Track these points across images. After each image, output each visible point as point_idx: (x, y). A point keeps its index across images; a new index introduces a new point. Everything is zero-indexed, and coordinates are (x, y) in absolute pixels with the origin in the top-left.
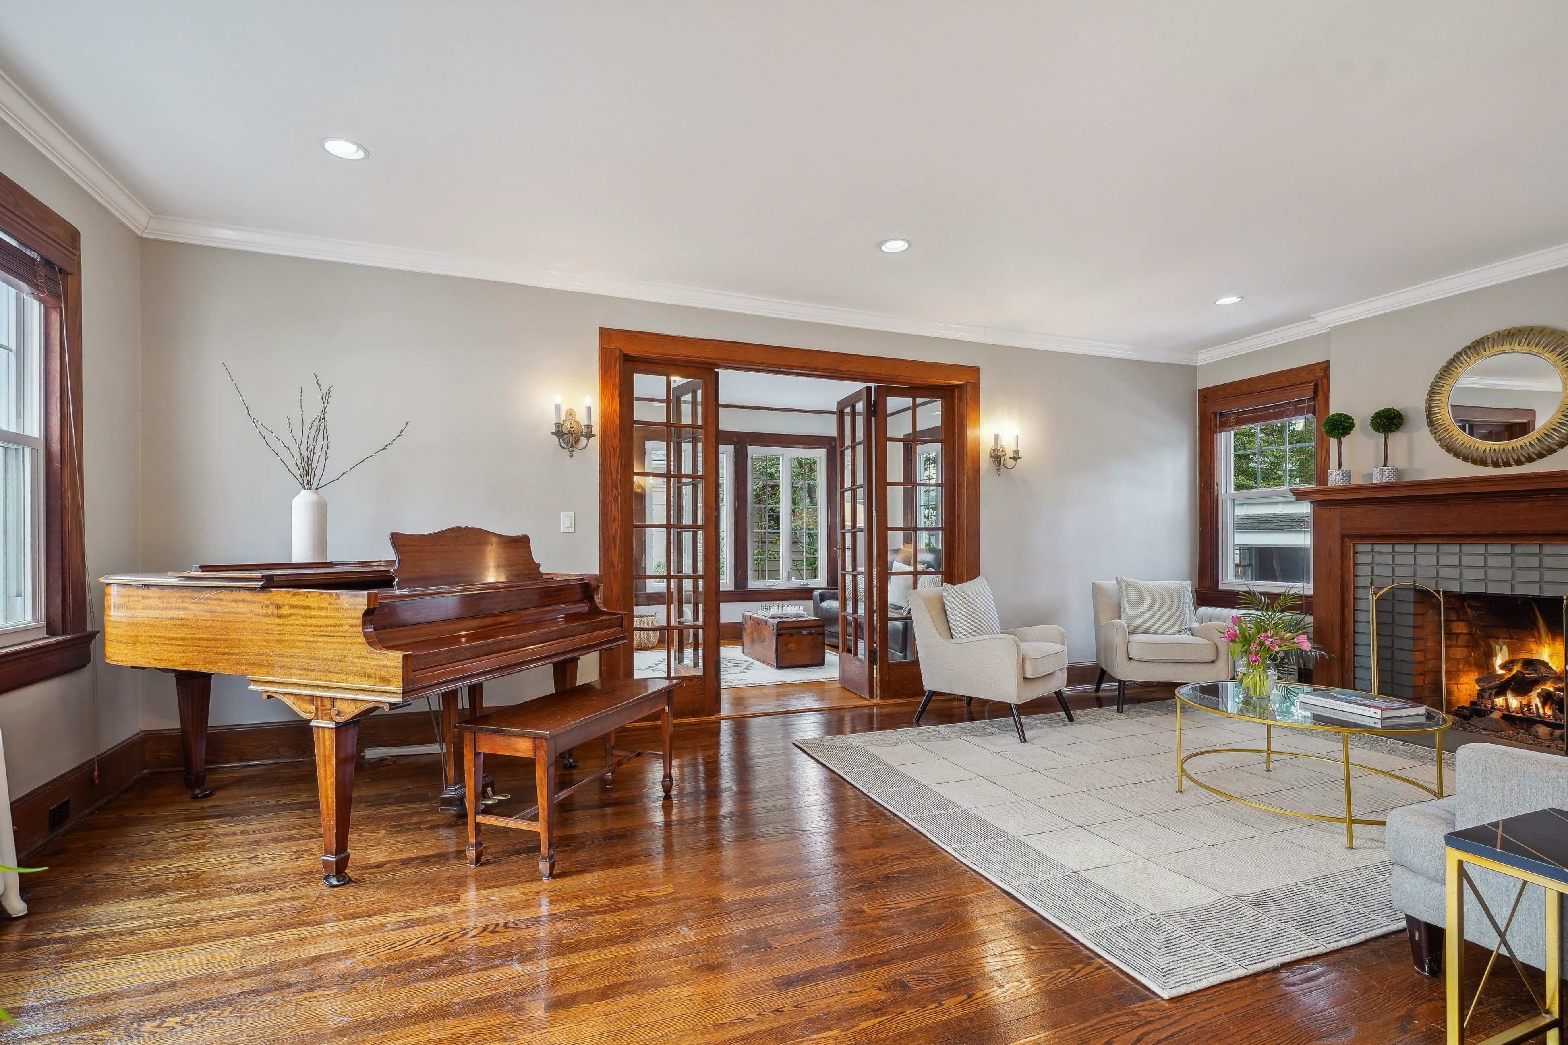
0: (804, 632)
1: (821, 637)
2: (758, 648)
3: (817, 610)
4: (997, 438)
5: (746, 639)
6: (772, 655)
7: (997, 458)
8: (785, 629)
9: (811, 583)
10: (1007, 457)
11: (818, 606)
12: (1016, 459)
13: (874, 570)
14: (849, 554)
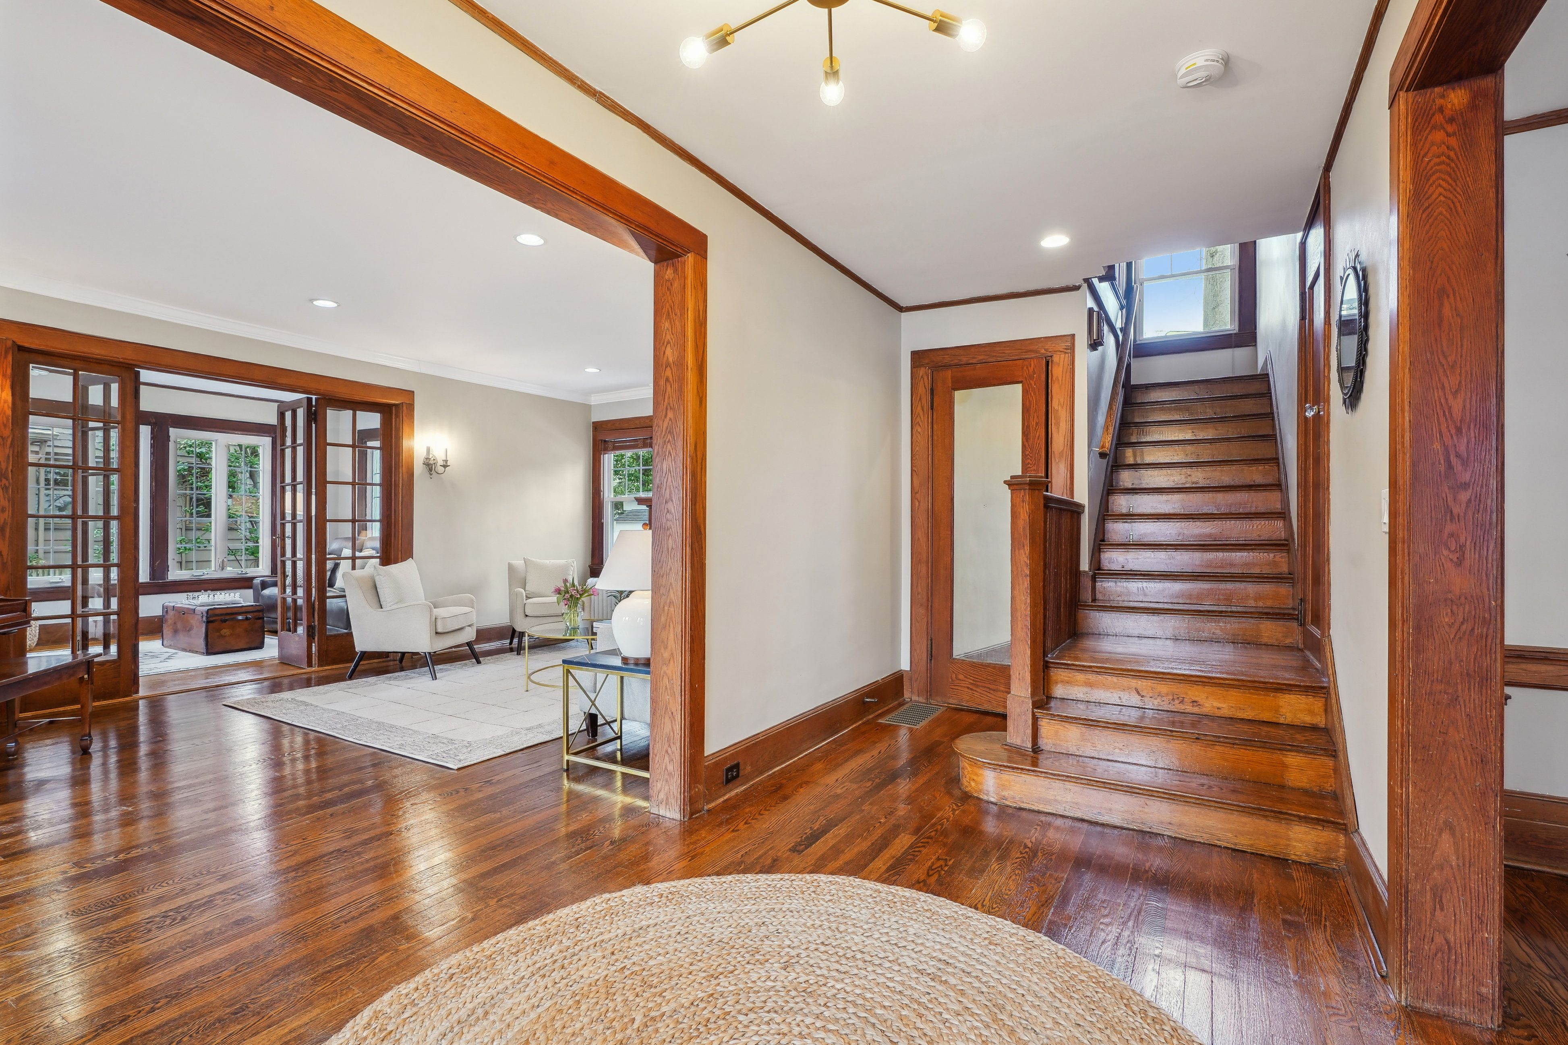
0: (240, 618)
1: (260, 621)
2: (183, 639)
3: (257, 597)
4: (428, 450)
5: (167, 631)
6: (200, 643)
7: (430, 466)
8: (216, 615)
9: (251, 572)
10: (438, 464)
11: (259, 594)
12: (445, 466)
13: (313, 556)
14: (288, 542)
